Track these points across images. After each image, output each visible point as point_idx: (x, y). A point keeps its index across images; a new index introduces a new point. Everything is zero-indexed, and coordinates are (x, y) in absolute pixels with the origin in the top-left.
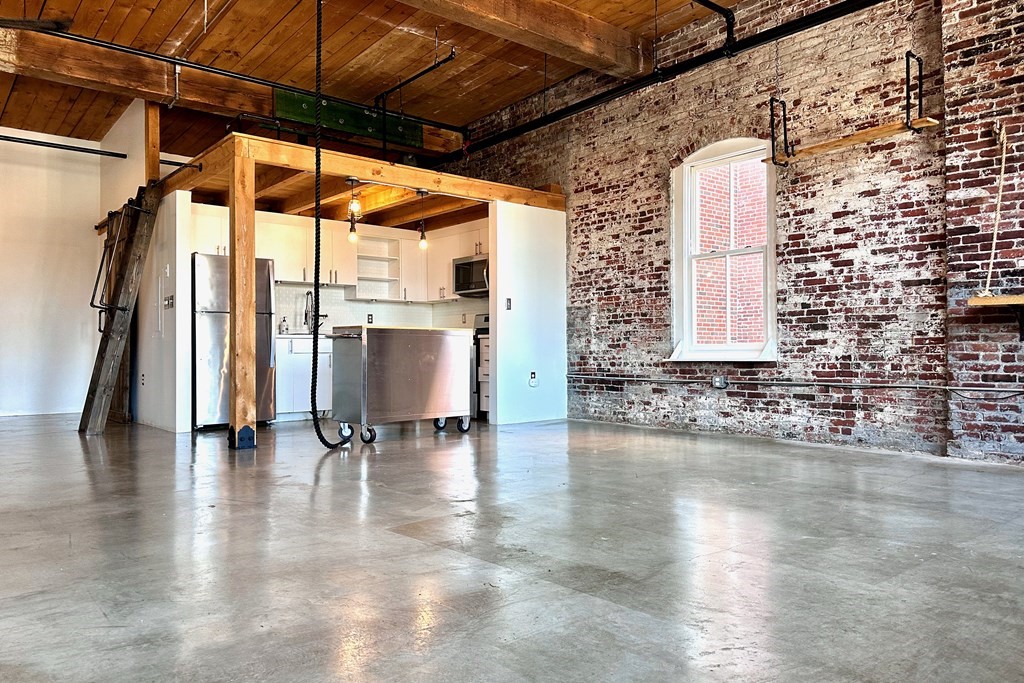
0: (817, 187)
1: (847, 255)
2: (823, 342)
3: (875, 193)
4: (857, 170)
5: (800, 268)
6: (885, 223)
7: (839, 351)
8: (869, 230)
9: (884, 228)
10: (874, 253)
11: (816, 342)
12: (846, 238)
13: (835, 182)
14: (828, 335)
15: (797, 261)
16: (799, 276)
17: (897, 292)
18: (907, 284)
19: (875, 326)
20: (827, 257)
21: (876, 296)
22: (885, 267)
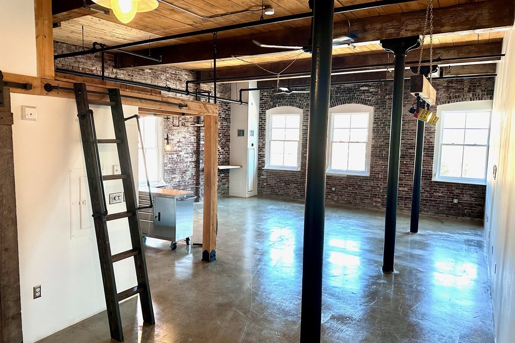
0: (174, 133)
1: (180, 153)
2: (175, 178)
3: (185, 138)
4: (182, 130)
5: (170, 156)
6: (187, 146)
7: (177, 180)
8: (185, 147)
9: (187, 147)
10: (185, 153)
11: (173, 178)
12: (180, 149)
13: (178, 133)
14: (176, 176)
15: (170, 154)
16: (170, 158)
17: (188, 164)
18: (190, 162)
19: (185, 173)
20: (176, 153)
21: (185, 165)
22: (187, 157)
